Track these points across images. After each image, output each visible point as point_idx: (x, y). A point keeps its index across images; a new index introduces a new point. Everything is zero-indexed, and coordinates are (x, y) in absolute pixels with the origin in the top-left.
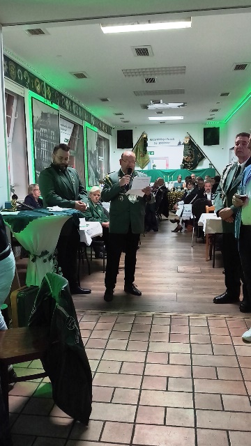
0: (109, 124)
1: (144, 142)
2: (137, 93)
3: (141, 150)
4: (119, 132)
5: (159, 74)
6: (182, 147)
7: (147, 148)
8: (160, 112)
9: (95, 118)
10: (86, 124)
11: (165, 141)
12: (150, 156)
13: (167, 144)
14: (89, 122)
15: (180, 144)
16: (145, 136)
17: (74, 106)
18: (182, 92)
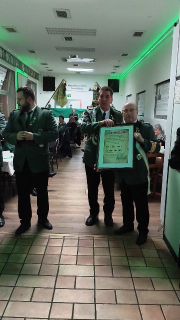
0: (37, 71)
1: (63, 87)
2: (58, 49)
3: (61, 93)
4: (44, 78)
5: (75, 34)
7: (66, 92)
8: (75, 65)
9: (25, 66)
10: (17, 70)
11: (79, 87)
12: (68, 98)
14: (20, 68)
15: (90, 90)
16: (64, 82)
17: (7, 55)
18: (93, 50)
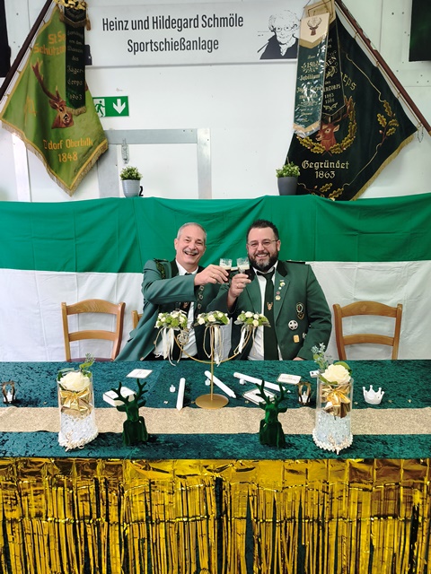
6: (287, 70)
11: (190, 34)
12: (109, 124)
13: (201, 55)
15: (272, 50)
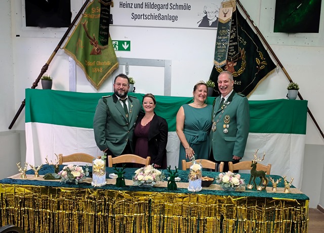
6: (212, 33)
7: (112, 29)
11: (164, 12)
12: (119, 54)
